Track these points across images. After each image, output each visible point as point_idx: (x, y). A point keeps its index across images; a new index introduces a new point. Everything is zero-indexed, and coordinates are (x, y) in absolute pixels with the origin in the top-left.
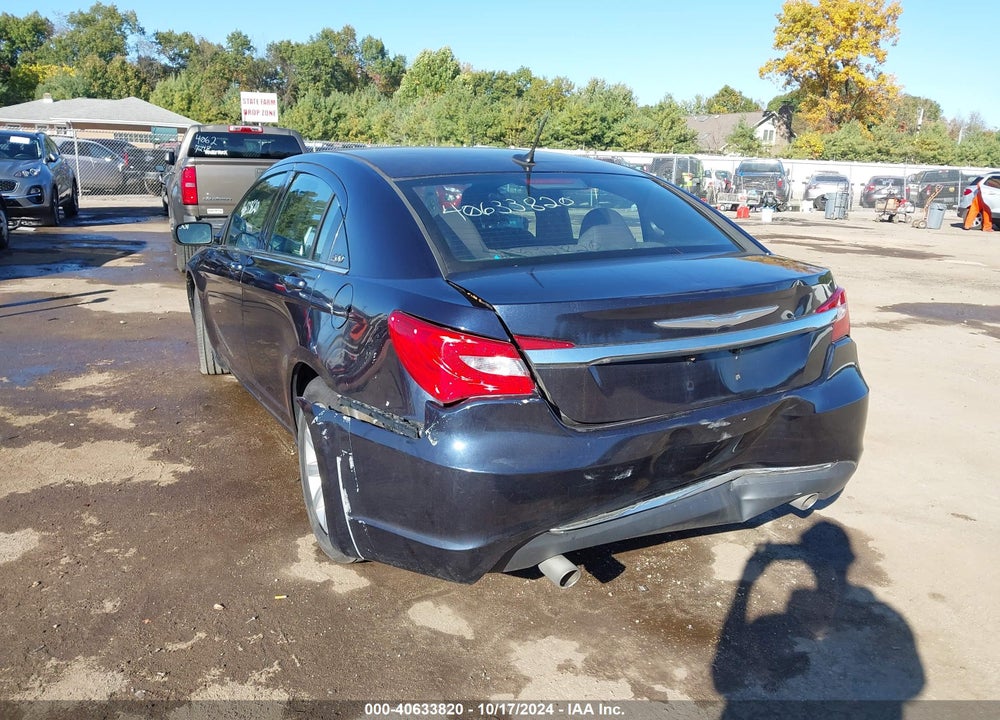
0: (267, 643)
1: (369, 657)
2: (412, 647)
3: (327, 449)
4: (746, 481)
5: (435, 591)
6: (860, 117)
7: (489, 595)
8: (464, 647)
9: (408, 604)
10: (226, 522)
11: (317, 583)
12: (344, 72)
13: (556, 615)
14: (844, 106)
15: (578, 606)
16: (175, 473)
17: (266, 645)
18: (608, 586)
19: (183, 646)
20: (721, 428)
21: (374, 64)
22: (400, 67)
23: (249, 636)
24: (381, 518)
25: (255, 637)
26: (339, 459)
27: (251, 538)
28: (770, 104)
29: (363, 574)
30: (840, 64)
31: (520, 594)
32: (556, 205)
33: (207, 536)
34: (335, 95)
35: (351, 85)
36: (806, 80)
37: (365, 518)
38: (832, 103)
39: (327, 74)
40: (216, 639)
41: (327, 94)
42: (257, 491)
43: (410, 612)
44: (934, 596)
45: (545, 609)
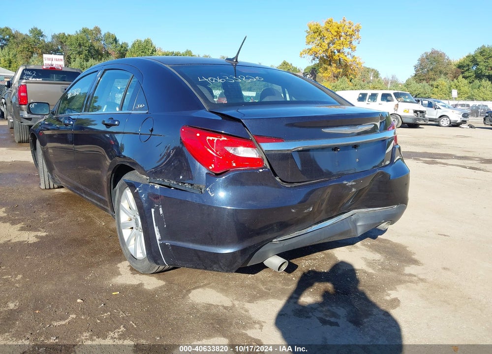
0: (114, 317)
1: (175, 319)
2: (197, 312)
3: (145, 205)
4: (358, 216)
5: (202, 284)
6: (346, 75)
7: (232, 283)
8: (226, 310)
9: (189, 291)
10: (74, 258)
11: (135, 285)
12: (95, 50)
13: (269, 290)
14: (339, 70)
15: (279, 286)
16: (37, 237)
17: (113, 317)
18: (291, 275)
19: (63, 323)
20: (352, 185)
21: (111, 46)
22: (125, 48)
23: (102, 314)
24: (180, 240)
25: (105, 314)
26: (153, 210)
27: (90, 265)
28: (305, 70)
29: (159, 279)
30: (336, 51)
31: (248, 282)
32: (255, 80)
33: (64, 266)
34: (91, 61)
35: (100, 57)
36: (321, 59)
37: (169, 242)
38: (334, 69)
39: (86, 50)
40: (83, 317)
41: (87, 61)
42: (88, 242)
43: (190, 295)
44: (444, 268)
45: (263, 288)
